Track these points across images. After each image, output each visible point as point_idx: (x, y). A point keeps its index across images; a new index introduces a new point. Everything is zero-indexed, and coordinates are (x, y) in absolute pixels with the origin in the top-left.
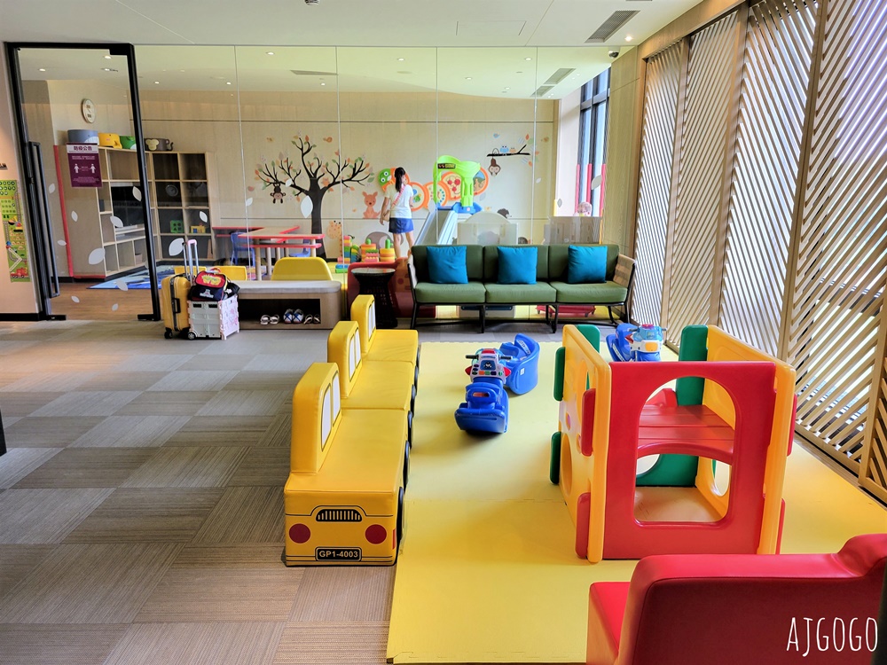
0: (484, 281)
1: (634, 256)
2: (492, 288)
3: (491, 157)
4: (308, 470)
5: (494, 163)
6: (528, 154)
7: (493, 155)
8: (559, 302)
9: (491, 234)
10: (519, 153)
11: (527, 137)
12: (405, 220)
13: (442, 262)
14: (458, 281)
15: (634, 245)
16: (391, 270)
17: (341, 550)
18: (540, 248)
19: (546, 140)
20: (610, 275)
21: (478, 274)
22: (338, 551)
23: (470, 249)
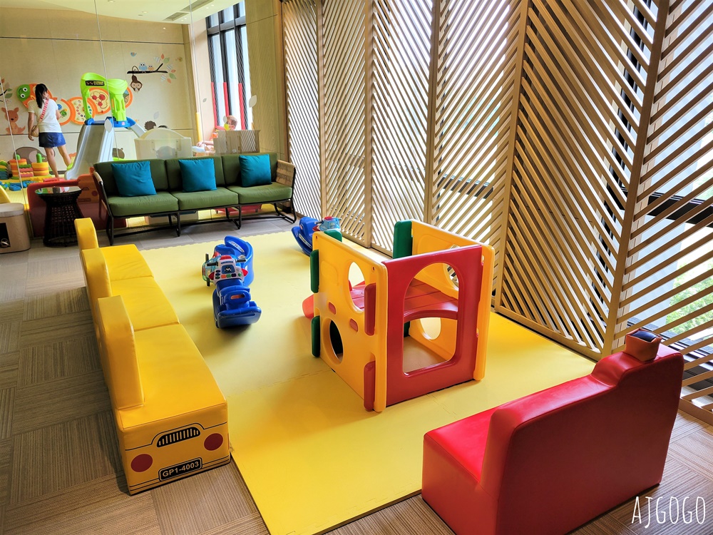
0: (170, 190)
1: (289, 160)
2: (183, 196)
3: (131, 75)
4: (135, 403)
5: (134, 79)
6: (166, 72)
7: (133, 72)
8: (242, 202)
9: (167, 148)
10: (157, 71)
11: (163, 57)
12: (55, 134)
13: (130, 176)
14: (147, 192)
15: (289, 153)
16: (77, 189)
17: (182, 466)
18: (216, 159)
19: (180, 59)
20: (274, 178)
21: (164, 186)
22: (180, 467)
23: (153, 163)
